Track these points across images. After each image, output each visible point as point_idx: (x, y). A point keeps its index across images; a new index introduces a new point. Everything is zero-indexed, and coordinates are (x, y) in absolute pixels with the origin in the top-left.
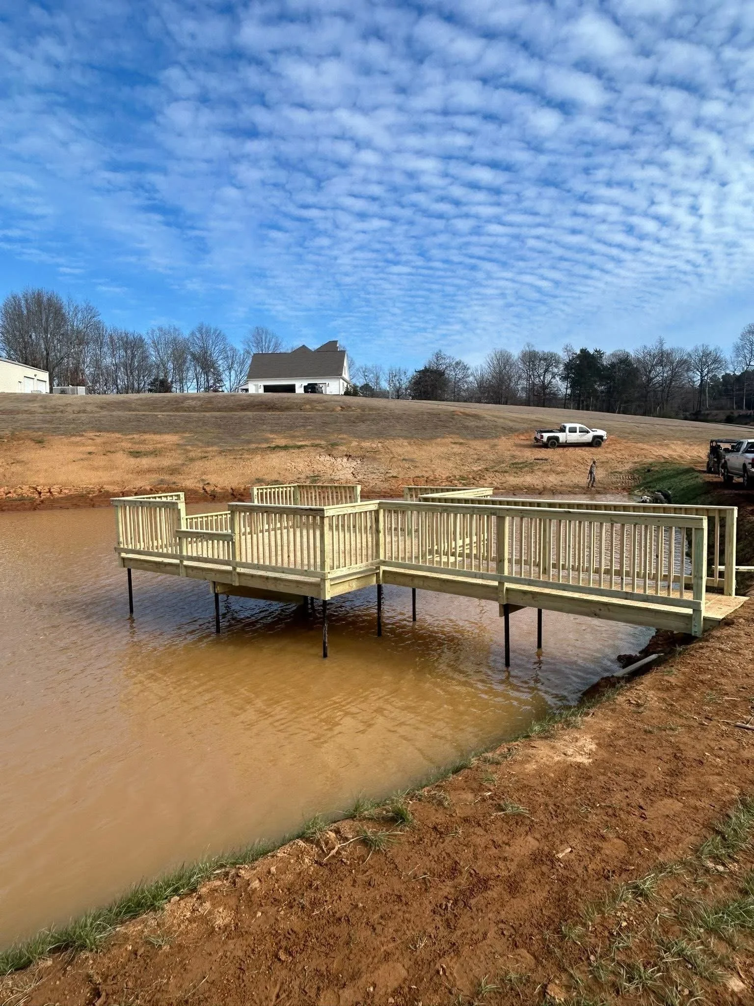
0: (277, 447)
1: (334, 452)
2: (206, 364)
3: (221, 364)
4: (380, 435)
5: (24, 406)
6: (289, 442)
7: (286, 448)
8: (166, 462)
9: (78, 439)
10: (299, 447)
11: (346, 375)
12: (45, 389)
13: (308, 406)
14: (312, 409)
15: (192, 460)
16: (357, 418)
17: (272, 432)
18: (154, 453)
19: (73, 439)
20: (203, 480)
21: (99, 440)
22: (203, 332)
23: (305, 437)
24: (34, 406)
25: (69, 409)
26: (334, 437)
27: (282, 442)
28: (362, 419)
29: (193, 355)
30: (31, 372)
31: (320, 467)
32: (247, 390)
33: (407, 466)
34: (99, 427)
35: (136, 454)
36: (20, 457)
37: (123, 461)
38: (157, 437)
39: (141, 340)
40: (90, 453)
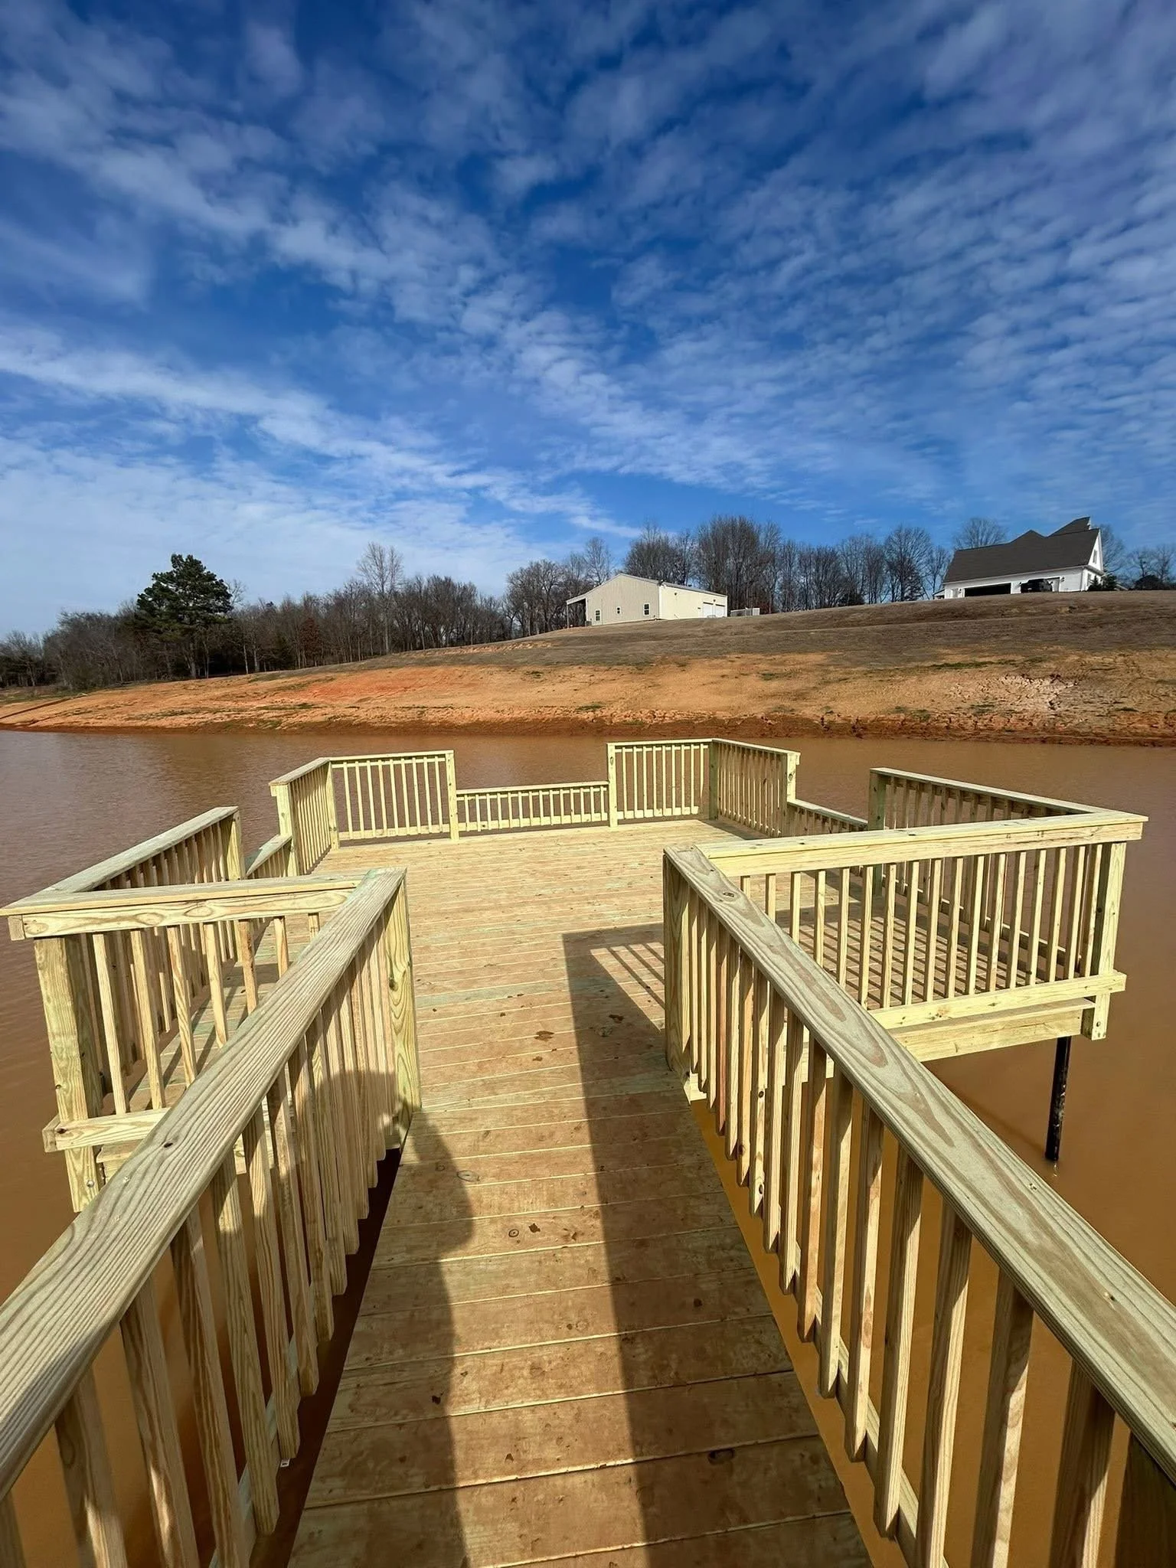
0: (947, 665)
1: (1032, 672)
2: (904, 572)
3: (924, 570)
4: (1125, 644)
5: (689, 631)
6: (968, 659)
7: (957, 666)
8: (796, 685)
9: (719, 661)
10: (978, 665)
11: (1096, 562)
12: (722, 612)
13: (1014, 610)
14: (1021, 613)
15: (828, 683)
16: (1092, 620)
17: (948, 646)
18: (788, 676)
19: (715, 662)
20: (828, 708)
21: (738, 662)
23: (992, 652)
24: (699, 630)
25: (728, 631)
26: (1038, 651)
27: (957, 659)
28: (1099, 622)
29: (891, 566)
30: (710, 597)
31: (1000, 693)
32: (943, 597)
33: (1162, 691)
34: (745, 648)
35: (768, 677)
36: (659, 681)
37: (754, 684)
38: (800, 657)
40: (723, 676)
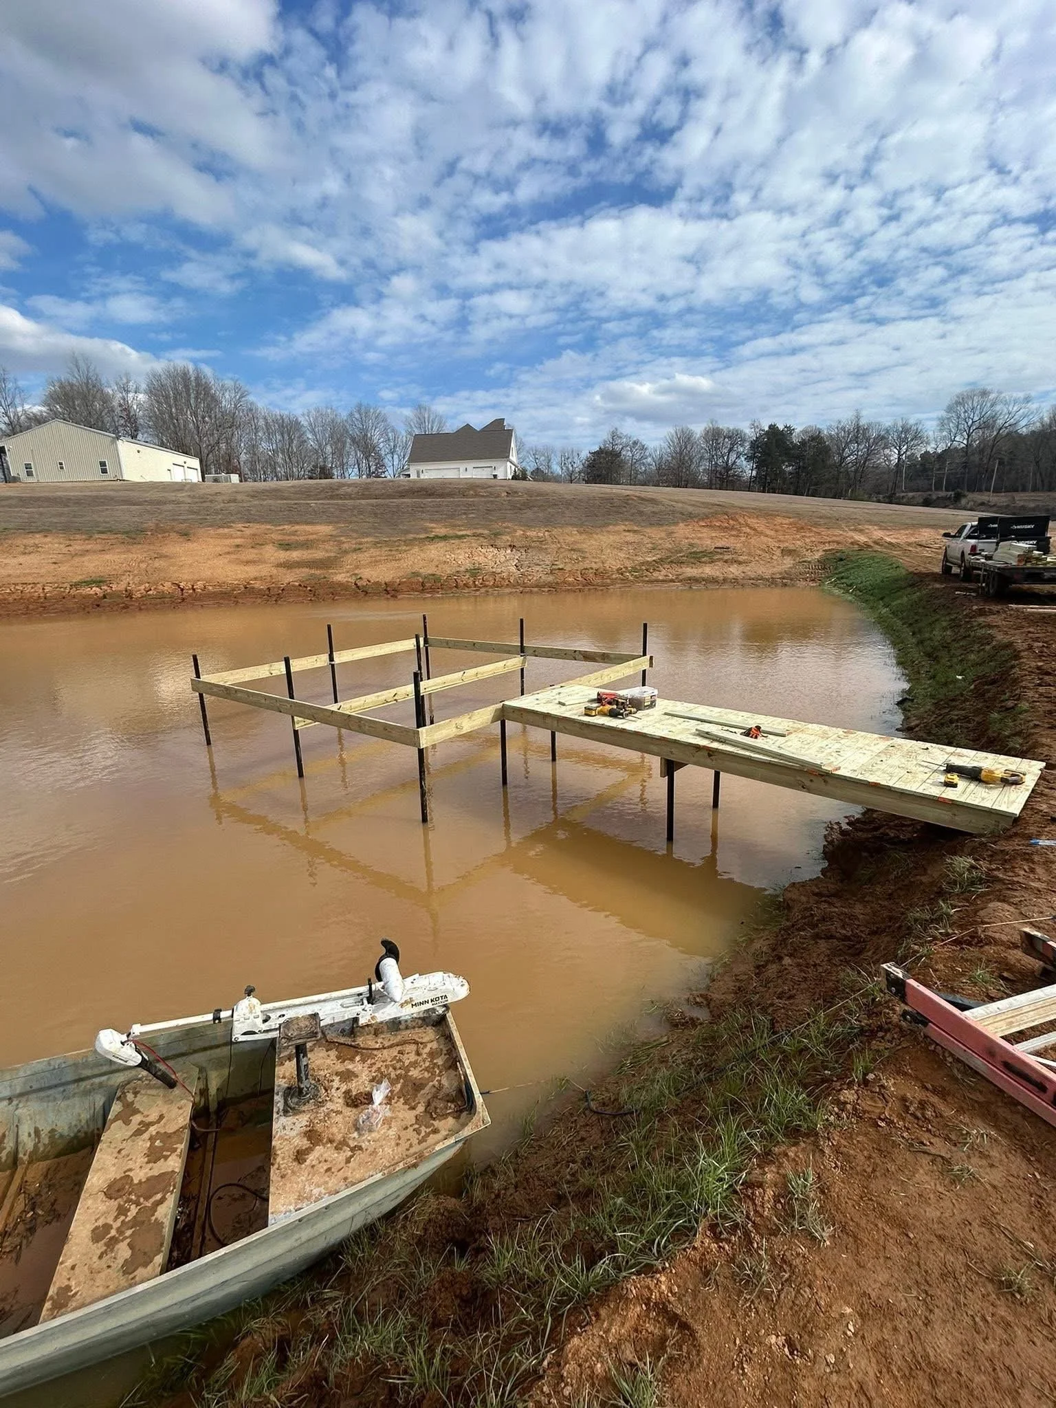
0: (437, 537)
1: (498, 543)
2: (367, 449)
3: (383, 449)
4: (548, 522)
5: (171, 496)
6: (450, 532)
7: (445, 538)
8: (319, 554)
9: (226, 530)
10: (460, 537)
11: (513, 457)
12: (195, 477)
13: (472, 492)
14: (476, 495)
15: (346, 552)
16: (524, 504)
17: (432, 521)
18: (306, 545)
19: (221, 531)
20: (356, 574)
21: (248, 532)
22: (363, 411)
23: (469, 525)
24: (181, 496)
25: (220, 498)
26: (497, 526)
27: (442, 531)
28: (527, 505)
29: (353, 439)
30: (180, 458)
31: (481, 559)
32: (409, 476)
33: (575, 557)
34: (248, 518)
35: (286, 546)
36: (165, 550)
37: (273, 554)
38: (308, 528)
39: (298, 423)
40: (238, 546)
